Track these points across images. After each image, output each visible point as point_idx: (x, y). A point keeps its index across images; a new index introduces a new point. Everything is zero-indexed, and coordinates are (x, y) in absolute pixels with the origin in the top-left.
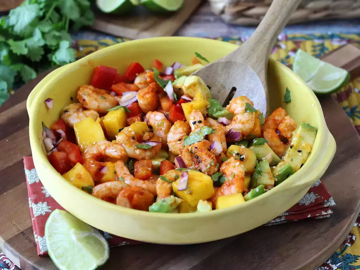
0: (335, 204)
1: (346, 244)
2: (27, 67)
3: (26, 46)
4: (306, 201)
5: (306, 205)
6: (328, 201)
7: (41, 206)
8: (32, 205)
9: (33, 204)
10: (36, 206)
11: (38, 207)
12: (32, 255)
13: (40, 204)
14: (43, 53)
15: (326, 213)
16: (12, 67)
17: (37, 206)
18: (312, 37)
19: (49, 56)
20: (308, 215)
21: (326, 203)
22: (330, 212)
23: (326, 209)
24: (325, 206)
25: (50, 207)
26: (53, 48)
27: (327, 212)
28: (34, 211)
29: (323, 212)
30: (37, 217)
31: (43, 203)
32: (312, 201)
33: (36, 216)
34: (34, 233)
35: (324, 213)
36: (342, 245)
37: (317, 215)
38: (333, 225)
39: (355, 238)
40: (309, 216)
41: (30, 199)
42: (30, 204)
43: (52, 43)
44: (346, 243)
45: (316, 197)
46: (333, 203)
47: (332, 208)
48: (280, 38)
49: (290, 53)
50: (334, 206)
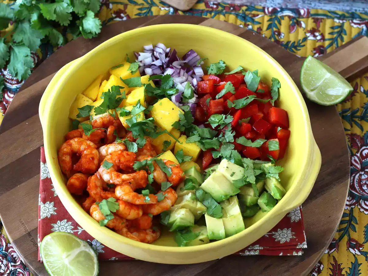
0: (307, 247)
1: (313, 273)
2: (55, 31)
3: (55, 12)
4: (282, 238)
5: (281, 243)
6: (301, 244)
7: (49, 206)
8: (40, 203)
9: (42, 203)
10: (44, 206)
11: (46, 208)
13: (47, 204)
14: (71, 19)
15: (297, 254)
16: (41, 31)
17: (45, 207)
18: (333, 15)
19: (78, 22)
20: (280, 253)
22: (300, 253)
23: (298, 250)
24: (297, 247)
25: (56, 209)
26: (80, 16)
28: (41, 212)
29: (294, 252)
30: (43, 220)
31: (50, 203)
32: (287, 240)
33: (42, 218)
34: (38, 235)
36: (310, 273)
37: (288, 255)
39: (323, 268)
40: (281, 254)
41: (40, 195)
43: (79, 10)
45: (291, 237)
46: (306, 246)
47: (303, 250)
48: (302, 12)
49: (308, 34)
50: (305, 249)
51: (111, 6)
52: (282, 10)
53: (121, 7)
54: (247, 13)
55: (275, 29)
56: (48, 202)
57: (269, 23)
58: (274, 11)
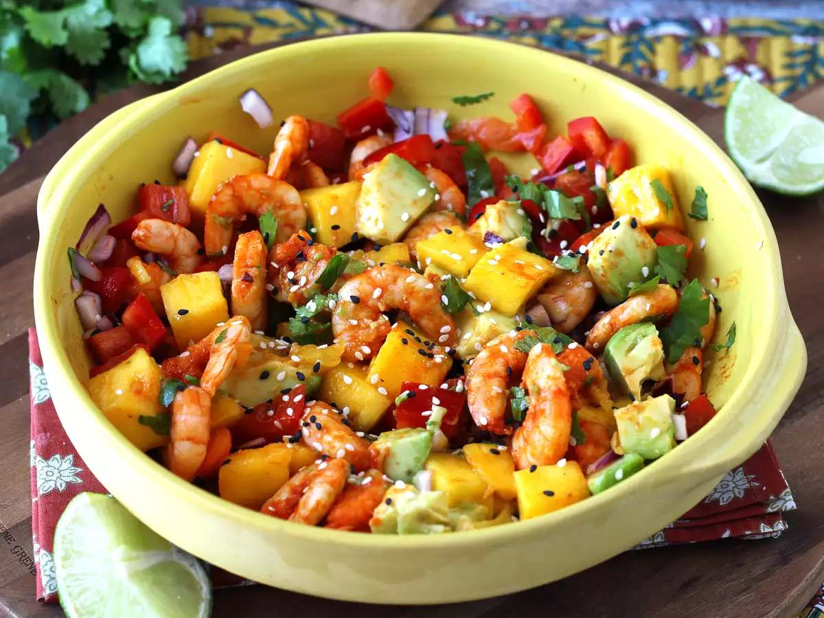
0: (795, 507)
1: (817, 606)
2: (65, 80)
3: (65, 26)
4: (724, 493)
5: (722, 504)
6: (778, 498)
7: (59, 465)
8: (36, 460)
9: (39, 458)
10: (45, 464)
11: (50, 469)
12: (23, 597)
13: (55, 461)
14: (106, 44)
15: (771, 530)
16: (27, 78)
17: (49, 466)
18: (788, 29)
19: (123, 52)
20: (724, 532)
21: (774, 502)
22: (780, 526)
23: (771, 519)
24: (770, 510)
25: (79, 470)
26: (133, 35)
27: (772, 527)
28: (38, 479)
29: (762, 525)
30: (46, 496)
31: (63, 458)
32: (737, 495)
33: (41, 492)
34: (34, 537)
35: (764, 528)
36: (807, 607)
37: (748, 533)
38: (785, 559)
40: (726, 534)
41: (33, 442)
42: (32, 458)
43: (129, 20)
44: (817, 603)
45: (748, 485)
46: (791, 504)
47: (786, 515)
48: (707, 24)
49: (729, 71)
50: (792, 511)
51: (209, 32)
52: (655, 23)
53: (238, 34)
54: (566, 32)
55: (640, 63)
56: (58, 456)
57: (625, 50)
58: (635, 28)
